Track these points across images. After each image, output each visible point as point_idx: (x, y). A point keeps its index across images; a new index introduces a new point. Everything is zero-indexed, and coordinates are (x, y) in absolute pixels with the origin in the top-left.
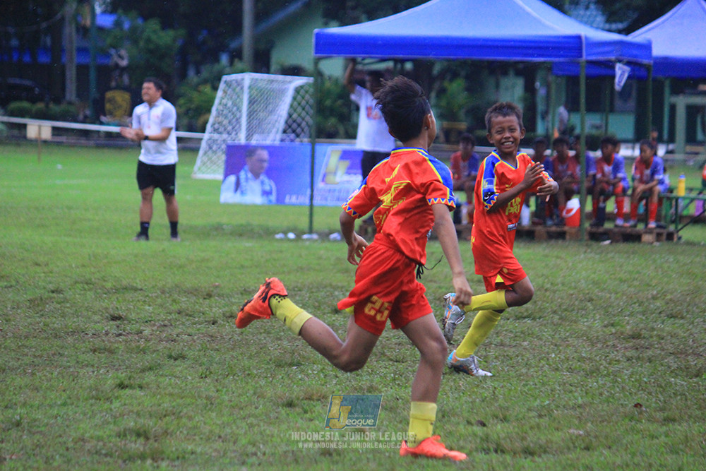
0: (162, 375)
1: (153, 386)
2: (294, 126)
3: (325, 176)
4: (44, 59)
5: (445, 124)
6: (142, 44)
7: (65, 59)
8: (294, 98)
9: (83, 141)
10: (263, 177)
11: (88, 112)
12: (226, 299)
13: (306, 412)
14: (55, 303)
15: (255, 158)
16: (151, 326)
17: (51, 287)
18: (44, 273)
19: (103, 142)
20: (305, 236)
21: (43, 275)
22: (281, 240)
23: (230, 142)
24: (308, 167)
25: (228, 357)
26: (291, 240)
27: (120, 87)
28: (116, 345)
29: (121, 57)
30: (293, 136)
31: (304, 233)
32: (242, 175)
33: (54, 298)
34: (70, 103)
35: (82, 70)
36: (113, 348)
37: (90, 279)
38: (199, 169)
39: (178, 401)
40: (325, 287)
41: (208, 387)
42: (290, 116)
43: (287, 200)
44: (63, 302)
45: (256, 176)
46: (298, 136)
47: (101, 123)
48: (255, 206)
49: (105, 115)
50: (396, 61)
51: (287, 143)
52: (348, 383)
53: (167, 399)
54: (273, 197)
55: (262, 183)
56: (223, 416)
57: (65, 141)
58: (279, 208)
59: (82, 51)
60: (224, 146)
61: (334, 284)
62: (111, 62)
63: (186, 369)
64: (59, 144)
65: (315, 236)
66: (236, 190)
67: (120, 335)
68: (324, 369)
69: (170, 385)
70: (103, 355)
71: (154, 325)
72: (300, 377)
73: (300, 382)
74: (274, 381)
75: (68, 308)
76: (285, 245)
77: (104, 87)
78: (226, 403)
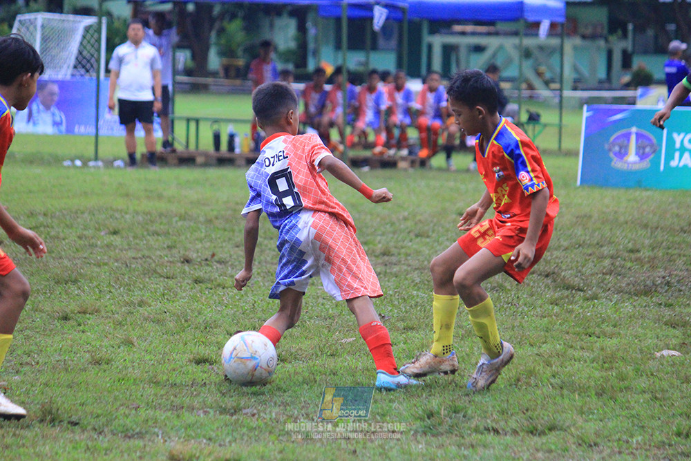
2: (84, 62)
5: (225, 61)
8: (84, 37)
10: (54, 109)
13: (79, 325)
15: (46, 91)
20: (91, 164)
22: (69, 167)
24: (94, 102)
26: (77, 167)
30: (83, 71)
31: (90, 160)
32: (34, 107)
40: (106, 209)
42: (80, 53)
43: (76, 130)
45: (47, 107)
46: (88, 71)
48: (46, 135)
51: (77, 78)
52: (121, 298)
54: (63, 128)
55: (53, 115)
58: (69, 137)
61: (114, 207)
65: (100, 164)
66: (29, 121)
68: (99, 285)
72: (76, 292)
73: (77, 297)
74: (52, 296)
76: (72, 171)
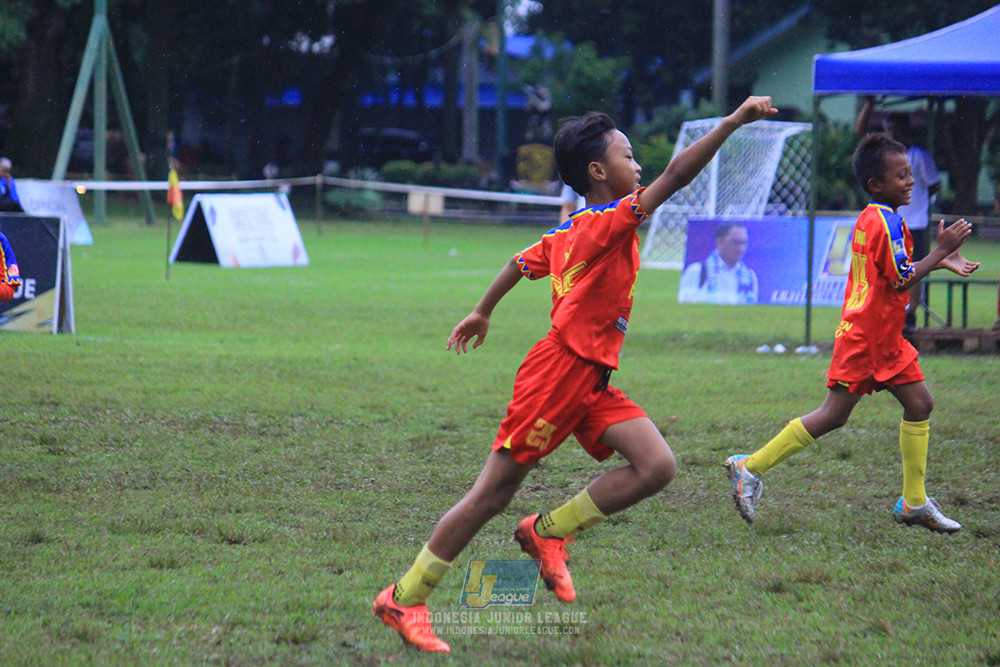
0: (596, 546)
1: (584, 561)
2: (785, 192)
3: (827, 264)
4: (433, 101)
6: (570, 78)
7: (462, 101)
8: (785, 154)
9: (487, 216)
10: (739, 266)
11: (494, 175)
12: (687, 438)
13: (800, 600)
14: (446, 444)
15: (728, 238)
16: (580, 476)
17: (442, 421)
18: (432, 401)
19: (515, 217)
20: (800, 350)
21: (430, 404)
22: (765, 354)
23: (693, 216)
24: (804, 252)
25: (689, 521)
26: (781, 355)
27: (537, 140)
28: (532, 503)
29: (542, 98)
30: (783, 207)
31: (799, 345)
32: (710, 262)
33: (446, 436)
34: (469, 163)
35: (486, 116)
36: (527, 507)
37: (496, 411)
38: (650, 254)
39: (618, 582)
41: (661, 563)
42: (779, 178)
43: (774, 297)
44: (457, 443)
45: (730, 263)
46: (789, 207)
47: (513, 191)
48: (728, 306)
49: (517, 179)
50: (932, 99)
51: (774, 216)
52: (861, 558)
53: (603, 580)
54: (754, 294)
55: (739, 273)
56: (682, 604)
57: (461, 216)
58: (763, 308)
59: (486, 89)
60: (684, 222)
62: (527, 105)
63: (630, 537)
64: (453, 220)
65: (814, 349)
66: (701, 284)
67: (538, 489)
69: (608, 560)
70: (514, 518)
71: (585, 475)
72: (791, 549)
73: (792, 557)
74: (755, 555)
75: (465, 450)
76: (771, 362)
77: (516, 139)
78: (687, 586)
